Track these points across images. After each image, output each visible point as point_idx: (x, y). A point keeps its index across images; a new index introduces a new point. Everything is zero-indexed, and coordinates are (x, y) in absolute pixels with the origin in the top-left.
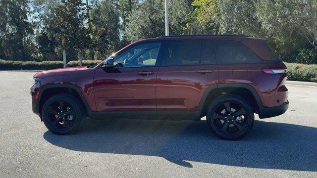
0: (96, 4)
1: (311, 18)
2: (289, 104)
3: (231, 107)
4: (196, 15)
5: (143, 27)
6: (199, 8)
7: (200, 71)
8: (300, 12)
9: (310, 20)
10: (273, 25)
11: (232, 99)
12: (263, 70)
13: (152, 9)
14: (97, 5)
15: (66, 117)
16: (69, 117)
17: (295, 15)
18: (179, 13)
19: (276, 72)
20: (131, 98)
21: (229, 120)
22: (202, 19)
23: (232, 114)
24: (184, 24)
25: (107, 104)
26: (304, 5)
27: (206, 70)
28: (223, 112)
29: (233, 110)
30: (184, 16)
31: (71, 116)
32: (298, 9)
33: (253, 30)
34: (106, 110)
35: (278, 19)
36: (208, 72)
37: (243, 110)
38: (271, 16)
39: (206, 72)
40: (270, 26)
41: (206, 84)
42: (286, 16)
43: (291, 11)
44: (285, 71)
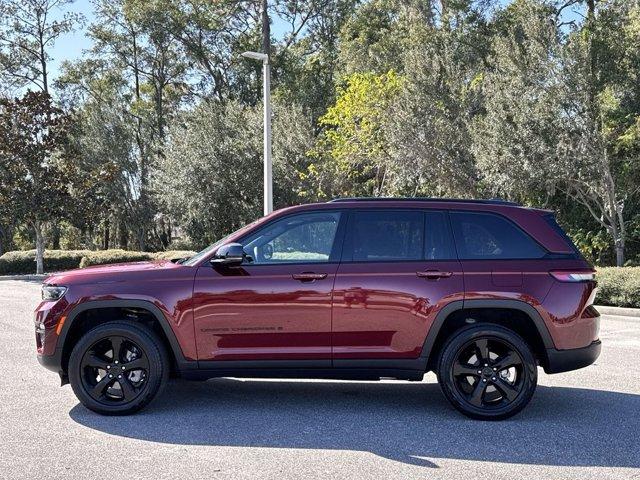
0: (72, 110)
1: (596, 161)
2: (602, 344)
3: (490, 350)
4: (330, 145)
5: (197, 170)
6: (335, 130)
7: (426, 274)
8: (571, 148)
9: (593, 167)
10: (510, 176)
11: (493, 333)
12: (552, 273)
13: (219, 127)
14: (74, 111)
15: (126, 374)
16: (133, 375)
17: (561, 154)
18: (289, 139)
19: (577, 277)
20: (277, 331)
21: (488, 376)
22: (344, 156)
23: (492, 364)
24: (303, 166)
25: (221, 344)
26: (579, 132)
27: (437, 271)
28: (473, 360)
29: (493, 356)
30: (303, 147)
31: (138, 373)
32: (567, 142)
33: (464, 184)
34: (218, 358)
35: (523, 163)
36: (441, 277)
37: (514, 357)
38: (507, 154)
39: (438, 277)
40: (505, 177)
41: (438, 301)
42: (540, 157)
43: (551, 145)
44: (594, 276)
